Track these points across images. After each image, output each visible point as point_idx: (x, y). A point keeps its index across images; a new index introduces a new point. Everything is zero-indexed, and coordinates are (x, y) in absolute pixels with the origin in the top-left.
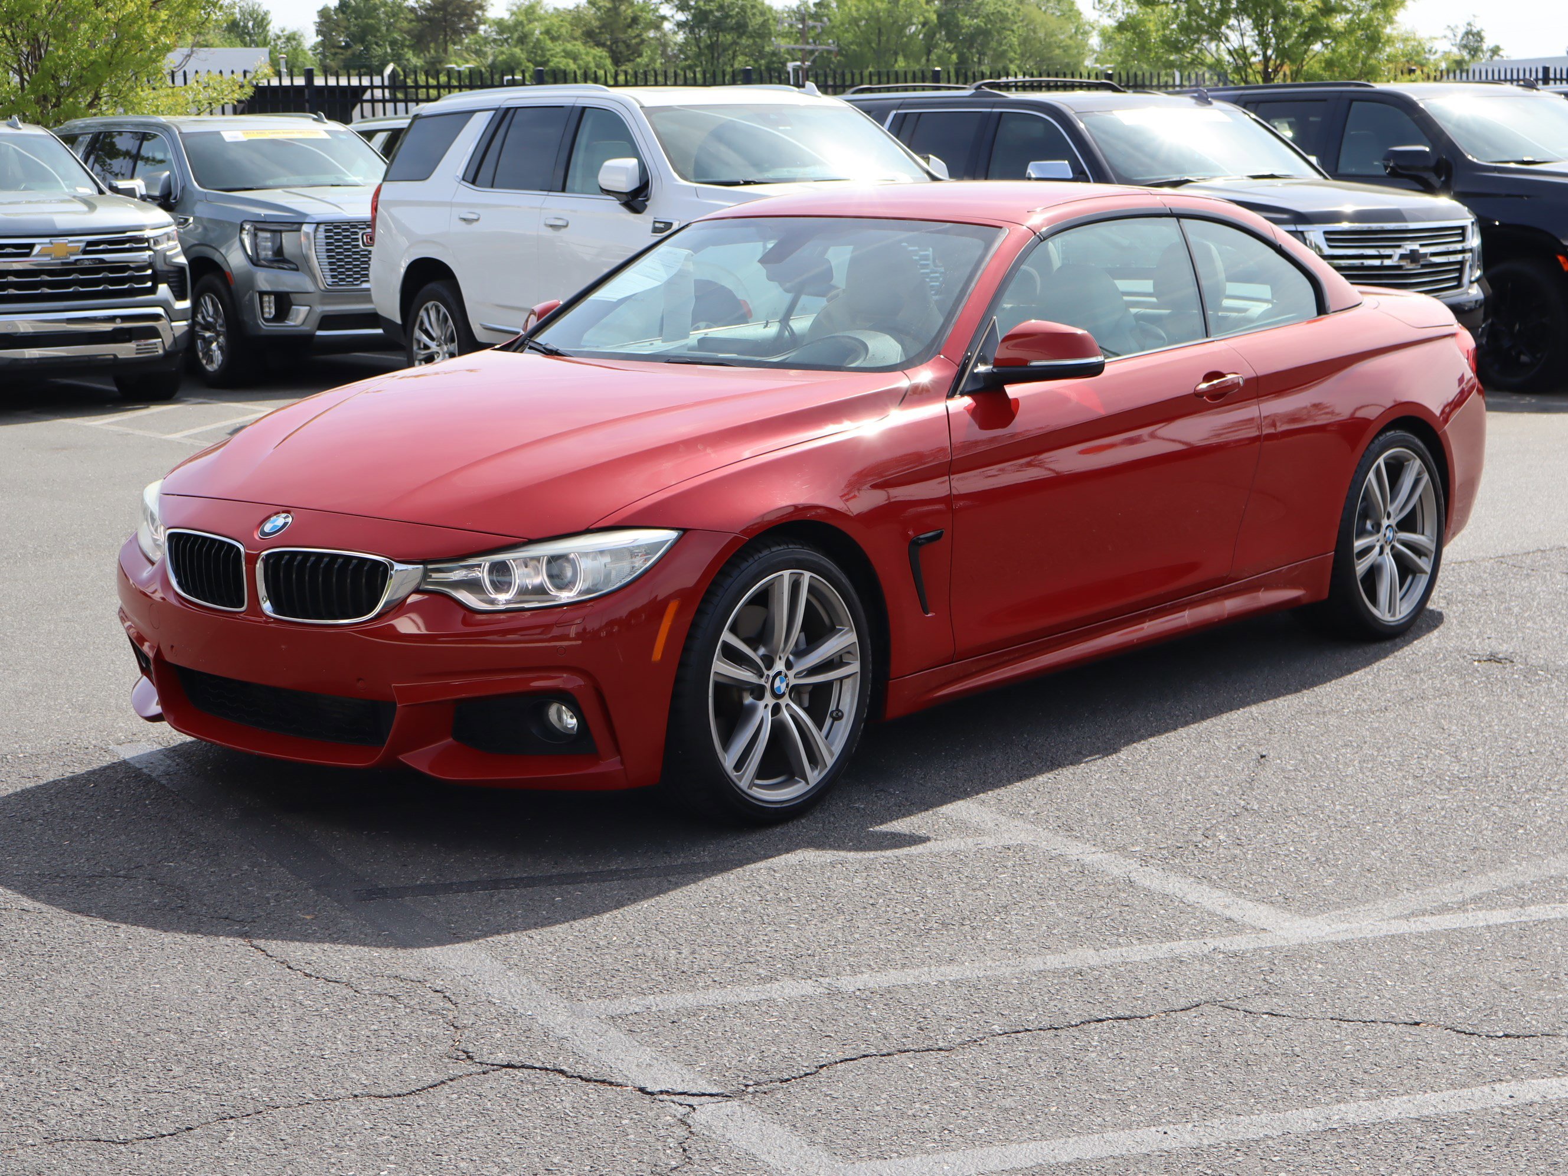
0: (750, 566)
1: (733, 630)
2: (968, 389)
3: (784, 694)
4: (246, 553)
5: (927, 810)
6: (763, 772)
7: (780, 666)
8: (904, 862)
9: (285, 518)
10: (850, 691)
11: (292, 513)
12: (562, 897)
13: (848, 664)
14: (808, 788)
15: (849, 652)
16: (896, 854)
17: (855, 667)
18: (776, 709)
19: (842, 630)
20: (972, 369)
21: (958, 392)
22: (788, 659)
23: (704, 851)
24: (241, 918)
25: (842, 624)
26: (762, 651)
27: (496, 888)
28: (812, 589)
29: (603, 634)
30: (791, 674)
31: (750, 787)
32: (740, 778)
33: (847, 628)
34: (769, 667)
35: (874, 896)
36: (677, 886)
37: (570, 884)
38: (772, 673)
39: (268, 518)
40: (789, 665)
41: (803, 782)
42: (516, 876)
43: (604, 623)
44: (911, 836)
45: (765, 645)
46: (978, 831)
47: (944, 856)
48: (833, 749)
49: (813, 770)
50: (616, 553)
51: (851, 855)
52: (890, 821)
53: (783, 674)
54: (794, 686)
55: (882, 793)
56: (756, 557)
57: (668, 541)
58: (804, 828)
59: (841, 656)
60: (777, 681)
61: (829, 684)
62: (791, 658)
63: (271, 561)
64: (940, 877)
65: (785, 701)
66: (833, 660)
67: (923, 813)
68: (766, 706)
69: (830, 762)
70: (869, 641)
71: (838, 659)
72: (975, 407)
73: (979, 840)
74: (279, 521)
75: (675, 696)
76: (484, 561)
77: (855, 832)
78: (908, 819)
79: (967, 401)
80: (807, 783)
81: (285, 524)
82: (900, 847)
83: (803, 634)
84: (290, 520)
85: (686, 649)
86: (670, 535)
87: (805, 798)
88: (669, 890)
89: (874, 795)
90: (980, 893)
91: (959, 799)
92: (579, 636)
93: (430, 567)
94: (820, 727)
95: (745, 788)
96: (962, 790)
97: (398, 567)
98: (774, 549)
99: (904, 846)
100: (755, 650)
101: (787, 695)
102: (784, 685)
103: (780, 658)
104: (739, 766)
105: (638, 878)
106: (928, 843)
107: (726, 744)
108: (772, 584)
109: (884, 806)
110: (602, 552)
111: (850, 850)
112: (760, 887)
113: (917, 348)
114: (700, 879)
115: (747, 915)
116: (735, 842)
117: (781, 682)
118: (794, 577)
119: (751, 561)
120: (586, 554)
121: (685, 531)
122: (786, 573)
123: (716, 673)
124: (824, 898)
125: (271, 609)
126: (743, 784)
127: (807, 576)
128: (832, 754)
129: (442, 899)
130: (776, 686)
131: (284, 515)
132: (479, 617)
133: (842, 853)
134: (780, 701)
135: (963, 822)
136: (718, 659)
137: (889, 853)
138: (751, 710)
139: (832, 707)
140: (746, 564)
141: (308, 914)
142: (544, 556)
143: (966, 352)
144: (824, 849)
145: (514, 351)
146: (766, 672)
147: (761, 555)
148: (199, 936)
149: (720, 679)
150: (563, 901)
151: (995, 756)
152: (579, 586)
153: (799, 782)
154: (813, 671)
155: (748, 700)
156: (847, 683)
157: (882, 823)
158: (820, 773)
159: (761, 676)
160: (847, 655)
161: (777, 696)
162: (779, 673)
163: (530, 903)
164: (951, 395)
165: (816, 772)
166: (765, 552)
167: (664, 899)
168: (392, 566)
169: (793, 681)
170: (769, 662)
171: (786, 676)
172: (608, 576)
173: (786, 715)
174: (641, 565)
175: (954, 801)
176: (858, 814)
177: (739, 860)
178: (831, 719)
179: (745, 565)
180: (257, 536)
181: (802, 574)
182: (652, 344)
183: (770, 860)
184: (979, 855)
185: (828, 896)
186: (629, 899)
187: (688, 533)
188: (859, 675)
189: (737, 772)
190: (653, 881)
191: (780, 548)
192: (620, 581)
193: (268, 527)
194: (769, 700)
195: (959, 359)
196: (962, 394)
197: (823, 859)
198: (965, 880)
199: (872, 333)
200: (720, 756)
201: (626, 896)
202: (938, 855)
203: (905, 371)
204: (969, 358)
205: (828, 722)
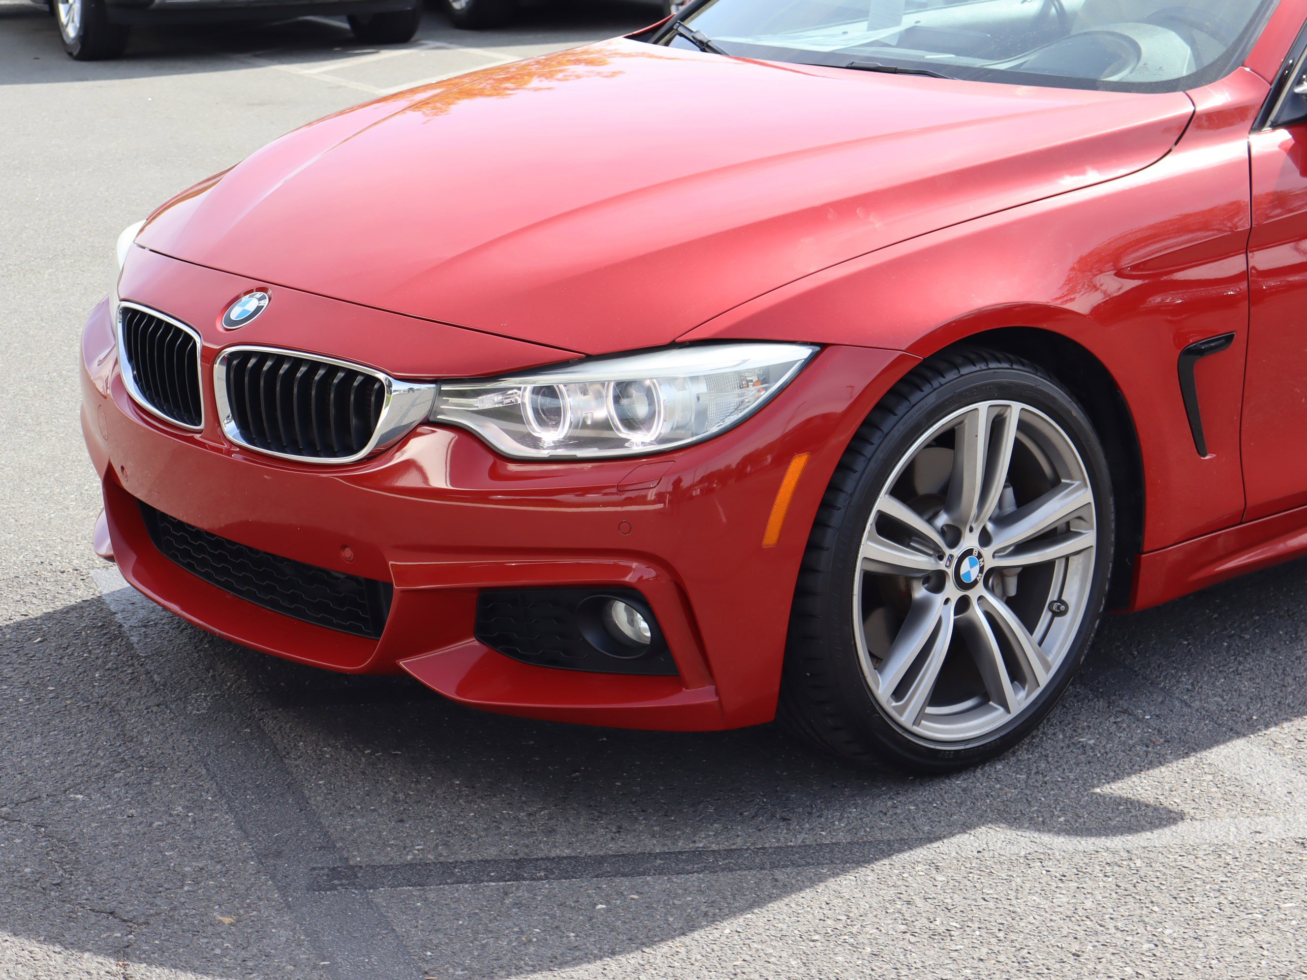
0: (926, 397)
1: (897, 492)
2: (1285, 118)
3: (976, 582)
4: (204, 348)
5: (1187, 755)
6: (938, 696)
7: (970, 541)
8: (1139, 863)
9: (260, 299)
10: (1080, 573)
11: (270, 292)
12: (608, 903)
13: (1078, 534)
14: (1008, 718)
15: (1080, 518)
16: (1129, 846)
17: (1088, 539)
18: (963, 605)
19: (1069, 485)
20: (1292, 87)
21: (1269, 123)
22: (984, 530)
23: (840, 820)
24: (130, 916)
25: (1070, 477)
26: (943, 519)
27: (518, 878)
28: (1022, 426)
29: (696, 492)
30: (987, 552)
31: (916, 722)
32: (901, 710)
33: (1077, 483)
34: (953, 543)
35: (1081, 934)
36: (786, 889)
37: (624, 875)
38: (957, 552)
39: (237, 299)
40: (985, 539)
41: (1001, 710)
42: (553, 854)
43: (698, 478)
44: (1156, 809)
45: (948, 510)
46: (1262, 806)
47: (1201, 854)
48: (1050, 658)
49: (1016, 691)
50: (715, 381)
51: (1060, 843)
52: (1129, 775)
53: (975, 553)
54: (992, 571)
55: (1125, 717)
56: (936, 384)
57: (796, 362)
58: (998, 780)
59: (1068, 523)
60: (966, 563)
61: (1049, 566)
62: (990, 527)
63: (235, 362)
64: (1190, 901)
65: (980, 590)
66: (1055, 529)
67: (1180, 761)
68: (947, 601)
69: (1044, 678)
70: (1111, 500)
71: (1064, 526)
72: (1294, 145)
73: (1260, 822)
74: (250, 303)
75: (801, 592)
76: (525, 383)
77: (1073, 794)
78: (1157, 771)
79: (1284, 136)
80: (1008, 710)
81: (259, 308)
82: (1137, 831)
83: (1010, 491)
84: (265, 303)
85: (819, 524)
86: (803, 353)
87: (1002, 734)
88: (771, 898)
89: (1112, 719)
90: (1247, 941)
91: (1239, 734)
92: (660, 497)
93: (444, 388)
94: (1030, 627)
95: (909, 725)
96: (1244, 717)
97: (399, 387)
98: (964, 371)
99: (1143, 829)
100: (930, 521)
101: (981, 584)
102: (977, 569)
103: (971, 530)
104: (900, 692)
105: (731, 870)
106: (1180, 824)
107: (879, 661)
108: (962, 422)
109: (1124, 743)
110: (694, 379)
111: (1058, 833)
112: (908, 903)
113: (1214, 51)
114: (822, 879)
115: (876, 964)
116: (890, 803)
117: (972, 566)
118: (996, 411)
119: (927, 389)
120: (671, 381)
121: (824, 346)
122: (983, 408)
123: (866, 559)
124: (1001, 935)
125: (237, 431)
126: (906, 719)
127: (1015, 410)
128: (1047, 666)
129: (432, 896)
130: (963, 570)
131: (259, 294)
132: (513, 467)
133: (1047, 838)
134: (968, 593)
135: (1237, 781)
136: (869, 539)
137: (1117, 842)
138: (923, 607)
139: (1053, 595)
140: (918, 395)
141: (229, 913)
142: (609, 382)
143: (1286, 59)
144: (1020, 827)
145: (656, 42)
146: (948, 552)
147: (943, 381)
148: (58, 948)
149: (873, 568)
150: (608, 910)
151: (1300, 653)
152: (660, 428)
153: (996, 709)
154: (1022, 547)
155: (920, 592)
156: (1075, 563)
157: (1117, 778)
158: (1027, 696)
159: (941, 558)
160: (1078, 522)
161: (961, 584)
162: (969, 552)
163: (558, 913)
164: (1258, 126)
165: (1022, 694)
166: (951, 376)
167: (757, 918)
168: (390, 385)
169: (990, 563)
170: (953, 535)
171: (980, 556)
172: (702, 415)
173: (977, 613)
174: (755, 397)
175: (1230, 739)
176: (1082, 758)
177: (889, 843)
178: (1050, 614)
179: (916, 397)
180: (220, 326)
181: (1008, 406)
182: (845, 33)
183: (935, 845)
184: (1255, 857)
185: (1010, 929)
186: (706, 914)
187: (828, 350)
188: (1094, 550)
189: (897, 701)
190: (751, 877)
191: (974, 369)
192: (723, 420)
193: (235, 313)
194: (952, 592)
195: (1273, 71)
196: (1275, 126)
197: (1015, 849)
198: (1228, 911)
199: (1150, 26)
200: (870, 680)
201: (703, 908)
202: (1191, 851)
203: (1189, 92)
204: (1291, 68)
205: (1046, 616)
